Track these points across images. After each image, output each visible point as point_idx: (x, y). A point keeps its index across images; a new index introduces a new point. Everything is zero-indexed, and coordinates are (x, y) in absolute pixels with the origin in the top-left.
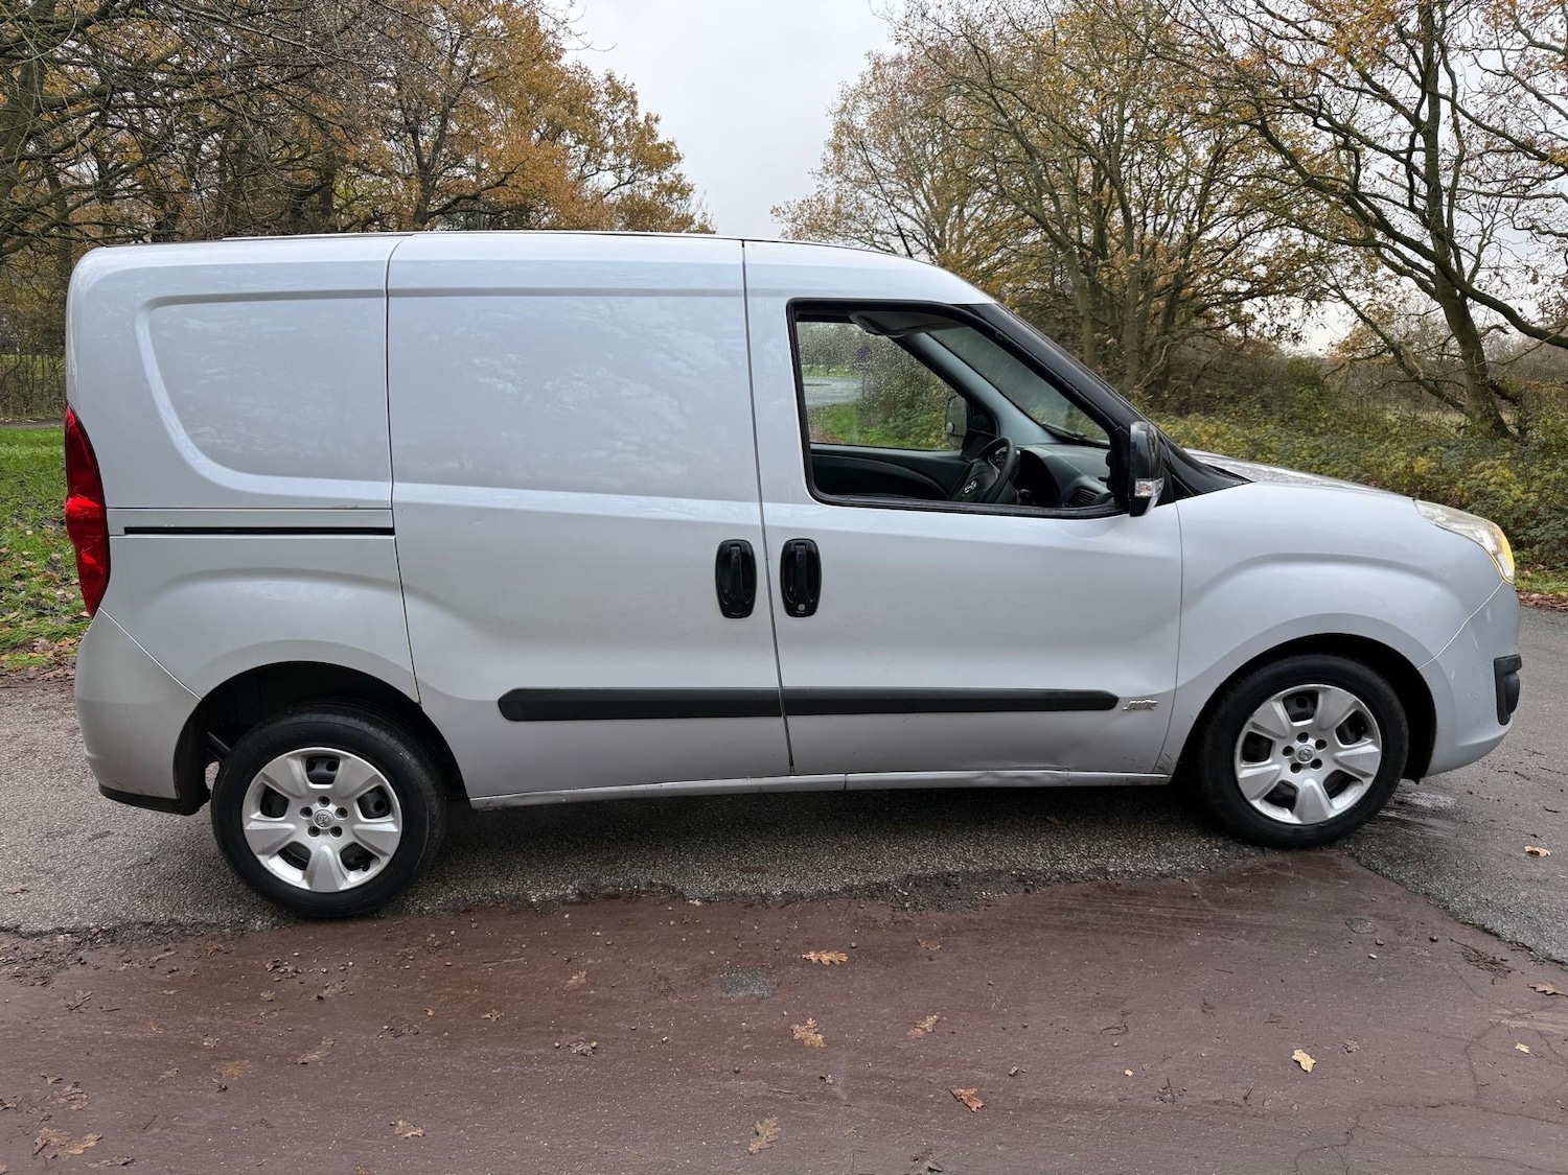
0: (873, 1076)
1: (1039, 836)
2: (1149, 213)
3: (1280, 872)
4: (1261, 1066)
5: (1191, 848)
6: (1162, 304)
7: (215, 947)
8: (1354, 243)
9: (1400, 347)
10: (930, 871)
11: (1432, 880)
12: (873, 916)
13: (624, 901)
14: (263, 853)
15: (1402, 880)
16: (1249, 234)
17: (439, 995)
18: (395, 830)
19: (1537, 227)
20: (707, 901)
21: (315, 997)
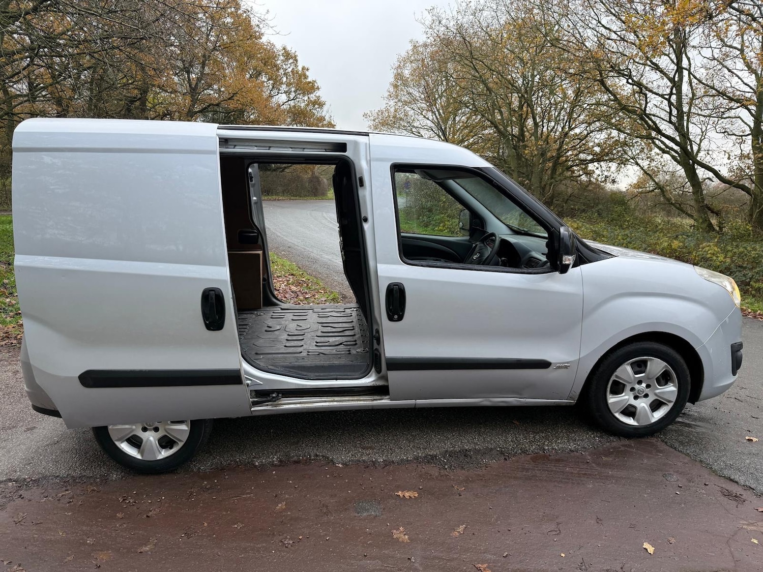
0: (435, 558)
1: (510, 431)
2: (545, 121)
3: (628, 449)
4: (628, 551)
5: (585, 437)
6: (551, 165)
7: (92, 488)
8: (642, 137)
9: (663, 187)
10: (457, 449)
11: (703, 454)
12: (429, 472)
13: (303, 464)
14: (118, 440)
15: (688, 453)
16: (592, 132)
17: (210, 515)
18: (187, 429)
19: (727, 132)
20: (345, 464)
21: (145, 516)
